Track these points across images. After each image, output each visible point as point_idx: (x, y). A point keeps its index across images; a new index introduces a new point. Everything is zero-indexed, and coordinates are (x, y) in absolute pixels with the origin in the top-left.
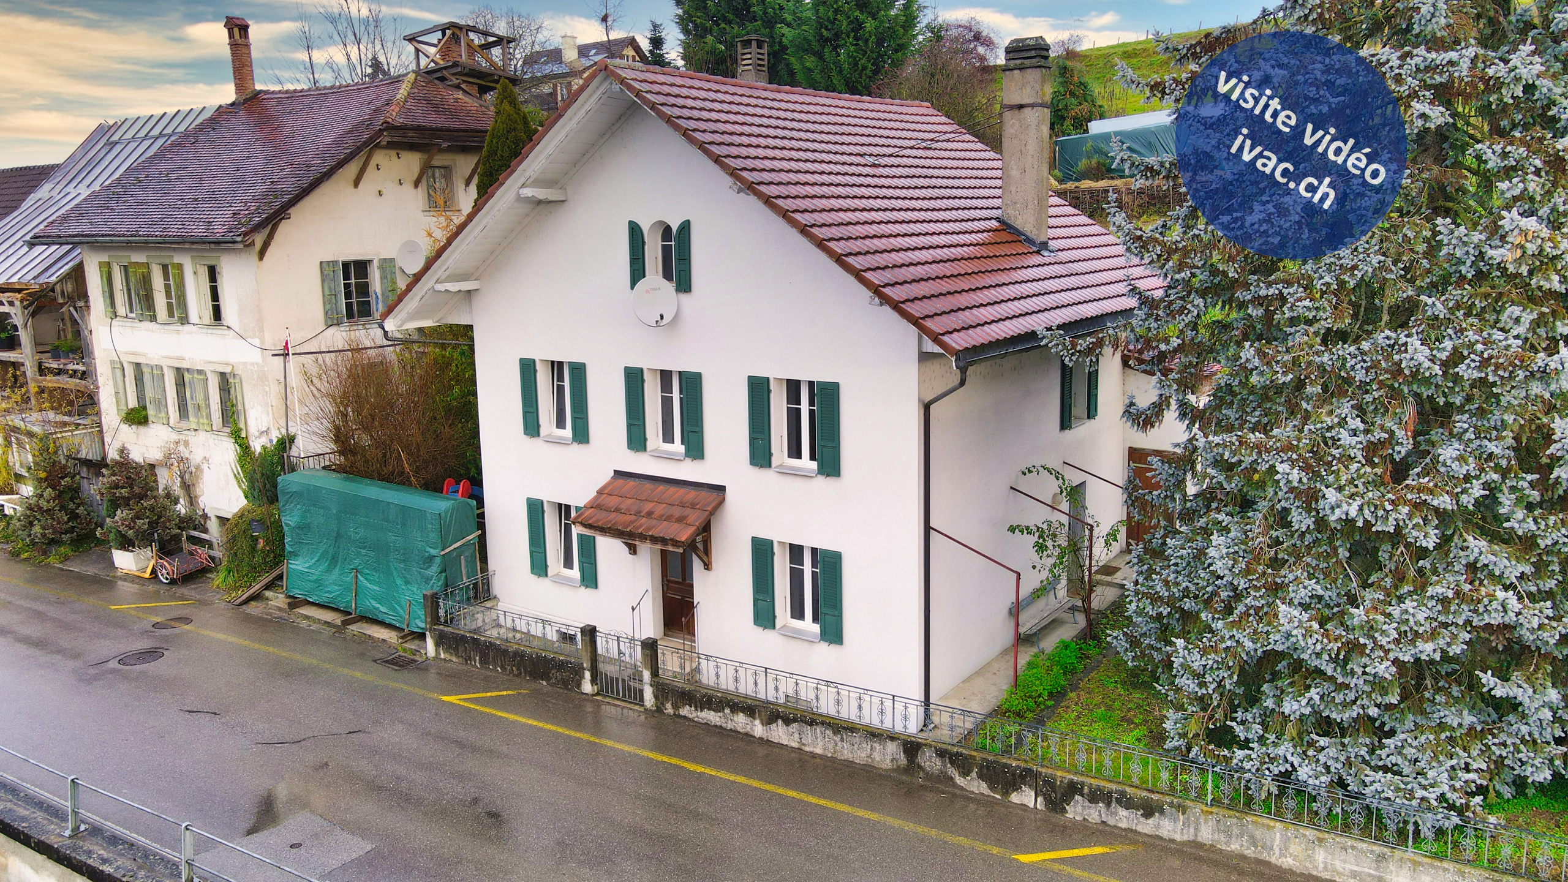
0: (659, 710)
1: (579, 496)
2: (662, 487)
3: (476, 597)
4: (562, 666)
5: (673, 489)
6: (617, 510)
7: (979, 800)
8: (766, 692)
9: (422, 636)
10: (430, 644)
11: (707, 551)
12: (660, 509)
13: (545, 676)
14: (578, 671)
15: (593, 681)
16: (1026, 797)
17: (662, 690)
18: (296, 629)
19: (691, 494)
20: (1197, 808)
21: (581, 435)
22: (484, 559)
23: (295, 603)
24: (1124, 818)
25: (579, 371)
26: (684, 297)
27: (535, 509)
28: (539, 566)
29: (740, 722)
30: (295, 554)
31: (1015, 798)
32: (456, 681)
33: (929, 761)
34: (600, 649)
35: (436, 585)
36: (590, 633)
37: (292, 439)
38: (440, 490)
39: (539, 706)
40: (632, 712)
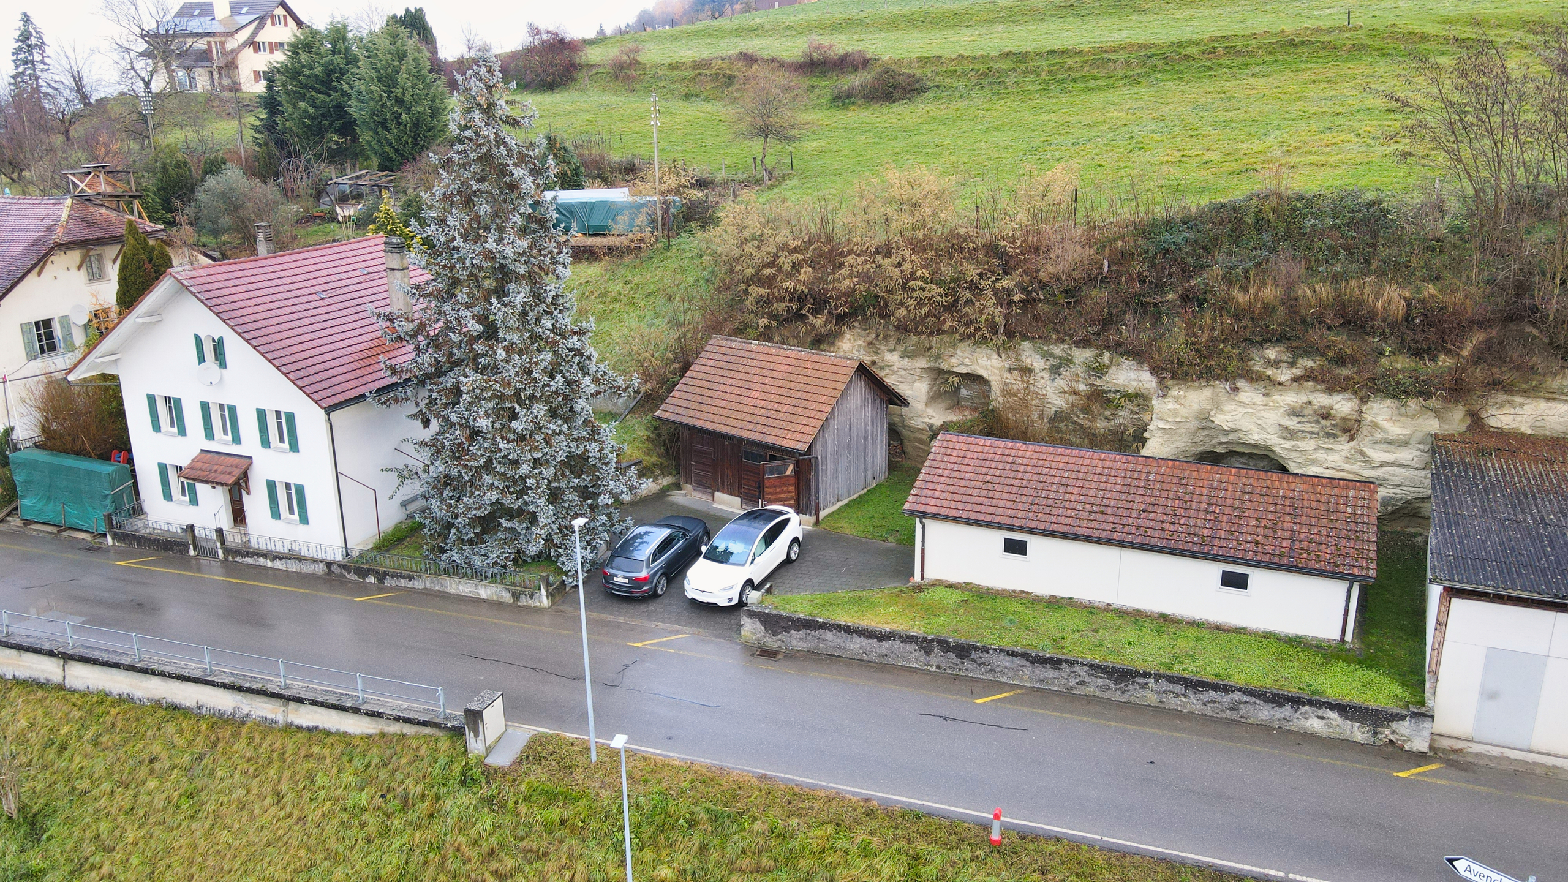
0: (226, 560)
1: (185, 463)
2: (223, 457)
3: (134, 513)
4: (178, 544)
5: (228, 458)
6: (201, 469)
7: (355, 583)
8: (271, 547)
9: (105, 535)
10: (109, 539)
11: (247, 486)
12: (221, 469)
13: (171, 549)
14: (186, 546)
15: (195, 549)
16: (371, 579)
17: (227, 551)
18: (29, 536)
19: (236, 461)
20: (424, 576)
21: (182, 432)
22: (137, 493)
23: (27, 523)
24: (403, 583)
25: (178, 402)
26: (224, 371)
27: (163, 469)
28: (168, 496)
29: (261, 561)
30: (24, 497)
31: (367, 580)
32: (124, 556)
33: (336, 569)
34: (197, 534)
35: (111, 509)
36: (191, 527)
37: (12, 429)
38: (109, 459)
39: (167, 563)
40: (215, 563)
